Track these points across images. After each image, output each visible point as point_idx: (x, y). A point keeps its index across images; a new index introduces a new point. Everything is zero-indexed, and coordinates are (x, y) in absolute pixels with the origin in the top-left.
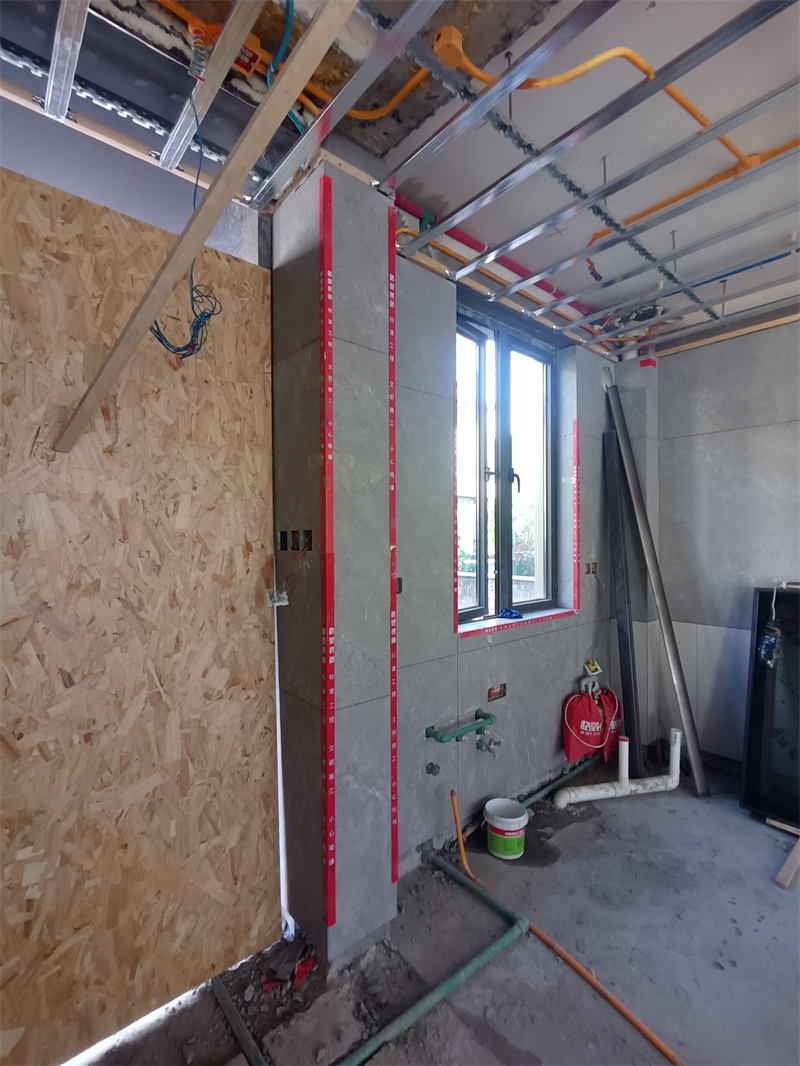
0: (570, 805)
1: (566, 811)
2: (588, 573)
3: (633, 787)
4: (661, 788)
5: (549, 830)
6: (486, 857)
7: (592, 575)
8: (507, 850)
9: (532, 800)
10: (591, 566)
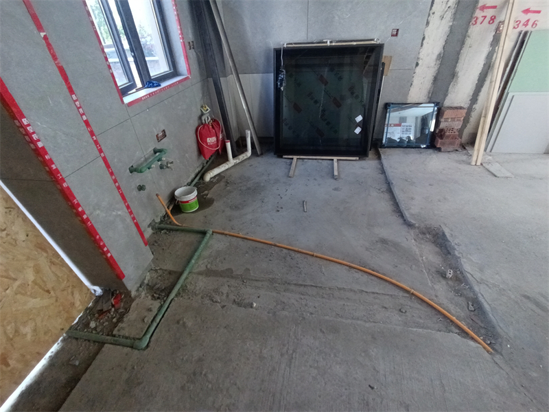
0: (211, 178)
1: (211, 181)
2: (190, 49)
3: (235, 161)
4: (245, 158)
5: (206, 192)
6: (182, 215)
7: (193, 50)
8: (191, 208)
9: (194, 183)
10: (191, 43)
